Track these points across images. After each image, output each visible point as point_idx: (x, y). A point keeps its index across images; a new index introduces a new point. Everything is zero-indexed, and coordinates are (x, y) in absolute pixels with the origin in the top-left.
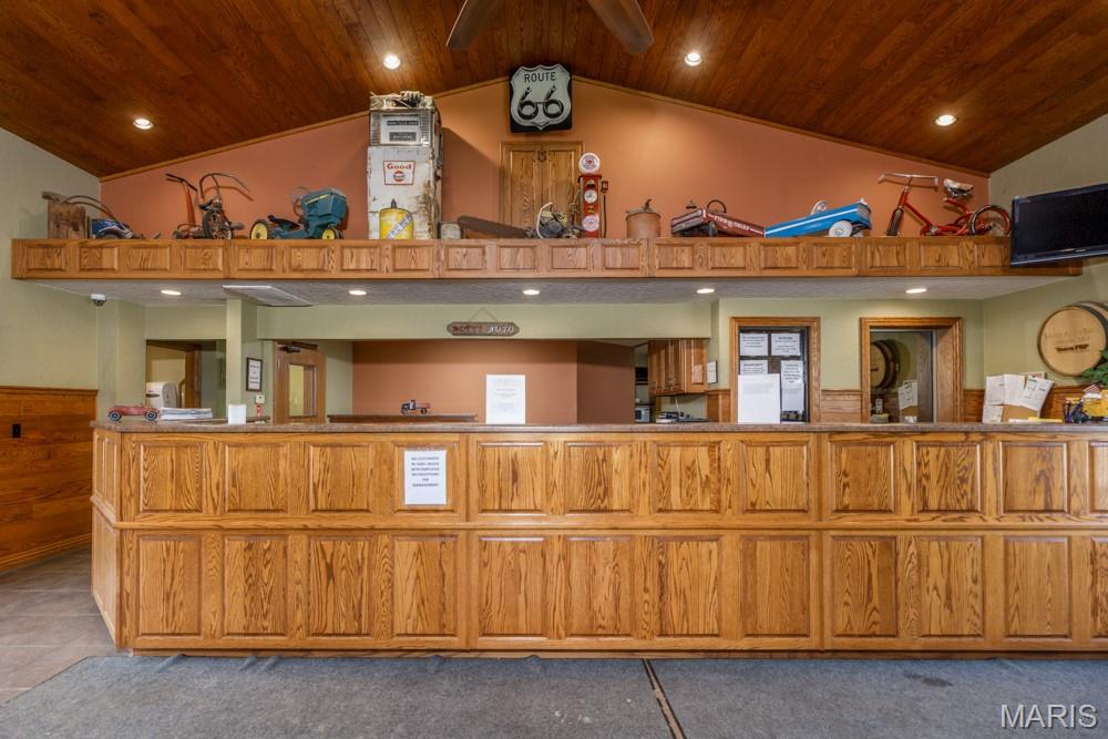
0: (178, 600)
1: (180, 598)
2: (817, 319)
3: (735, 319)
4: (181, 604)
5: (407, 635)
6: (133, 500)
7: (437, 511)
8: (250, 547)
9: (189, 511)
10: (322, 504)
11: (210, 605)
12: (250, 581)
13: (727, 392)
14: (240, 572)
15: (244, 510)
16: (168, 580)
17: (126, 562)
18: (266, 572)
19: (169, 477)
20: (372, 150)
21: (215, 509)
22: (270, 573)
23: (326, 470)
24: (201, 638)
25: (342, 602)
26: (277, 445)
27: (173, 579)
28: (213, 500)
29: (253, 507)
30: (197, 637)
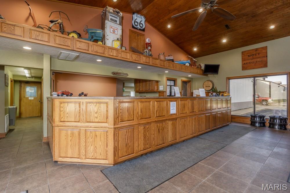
0: (129, 145)
1: (130, 144)
2: (177, 79)
3: (167, 78)
4: (130, 146)
5: (171, 141)
6: (117, 119)
7: (174, 114)
8: (144, 128)
9: (131, 120)
10: (158, 116)
11: (136, 145)
12: (145, 136)
13: (165, 92)
14: (143, 135)
15: (144, 119)
16: (127, 140)
17: (116, 138)
18: (147, 133)
19: (127, 112)
20: (106, 21)
21: (137, 119)
22: (148, 133)
23: (158, 107)
24: (134, 154)
25: (161, 137)
26: (149, 102)
27: (128, 140)
28: (137, 117)
29: (145, 117)
30: (133, 154)
